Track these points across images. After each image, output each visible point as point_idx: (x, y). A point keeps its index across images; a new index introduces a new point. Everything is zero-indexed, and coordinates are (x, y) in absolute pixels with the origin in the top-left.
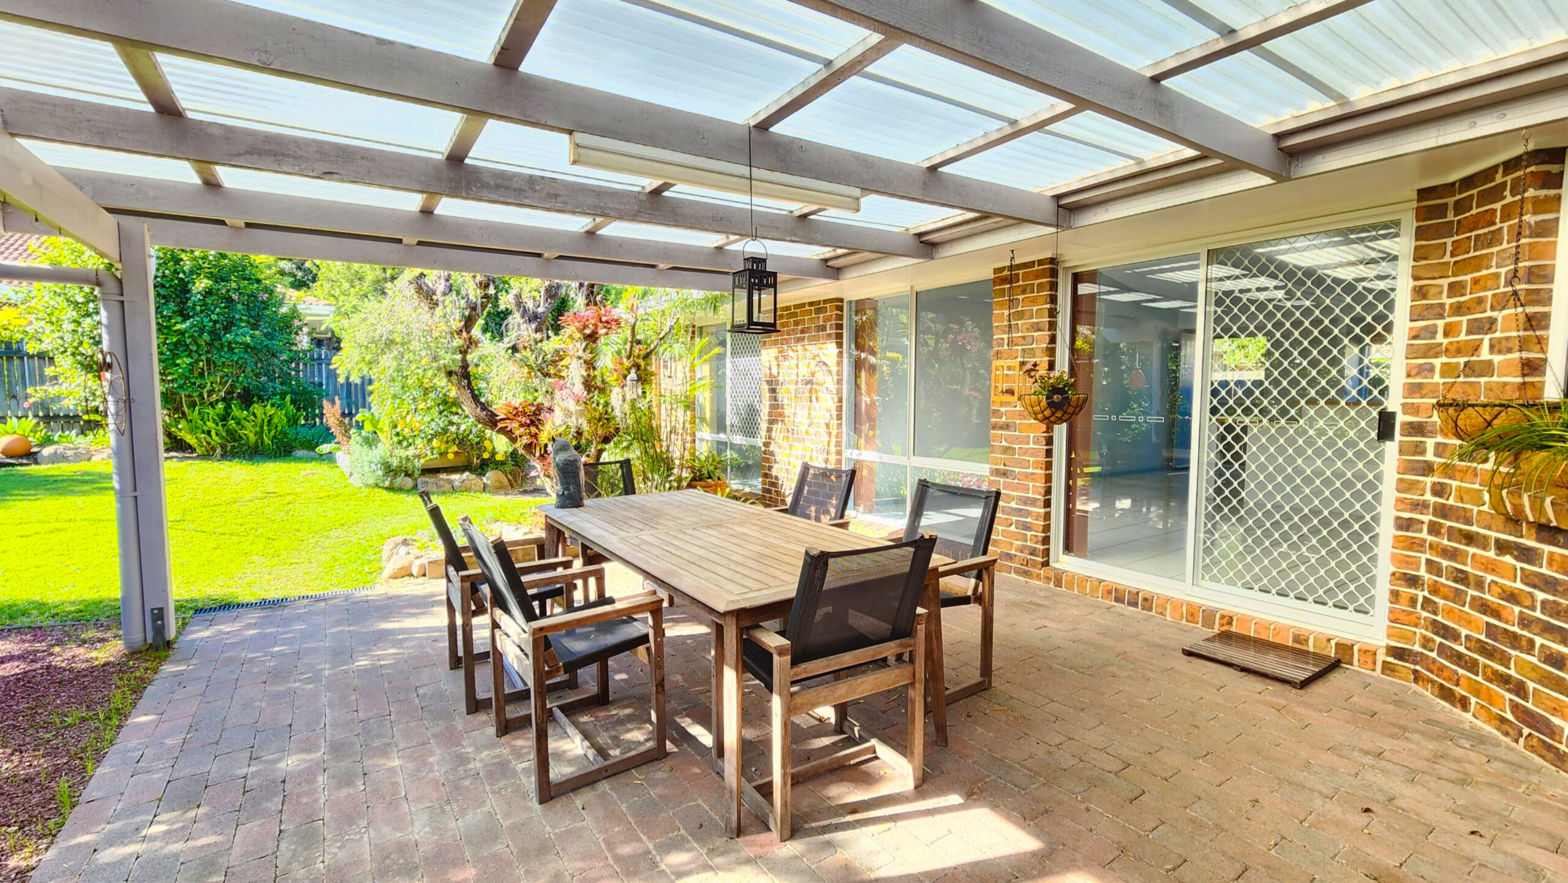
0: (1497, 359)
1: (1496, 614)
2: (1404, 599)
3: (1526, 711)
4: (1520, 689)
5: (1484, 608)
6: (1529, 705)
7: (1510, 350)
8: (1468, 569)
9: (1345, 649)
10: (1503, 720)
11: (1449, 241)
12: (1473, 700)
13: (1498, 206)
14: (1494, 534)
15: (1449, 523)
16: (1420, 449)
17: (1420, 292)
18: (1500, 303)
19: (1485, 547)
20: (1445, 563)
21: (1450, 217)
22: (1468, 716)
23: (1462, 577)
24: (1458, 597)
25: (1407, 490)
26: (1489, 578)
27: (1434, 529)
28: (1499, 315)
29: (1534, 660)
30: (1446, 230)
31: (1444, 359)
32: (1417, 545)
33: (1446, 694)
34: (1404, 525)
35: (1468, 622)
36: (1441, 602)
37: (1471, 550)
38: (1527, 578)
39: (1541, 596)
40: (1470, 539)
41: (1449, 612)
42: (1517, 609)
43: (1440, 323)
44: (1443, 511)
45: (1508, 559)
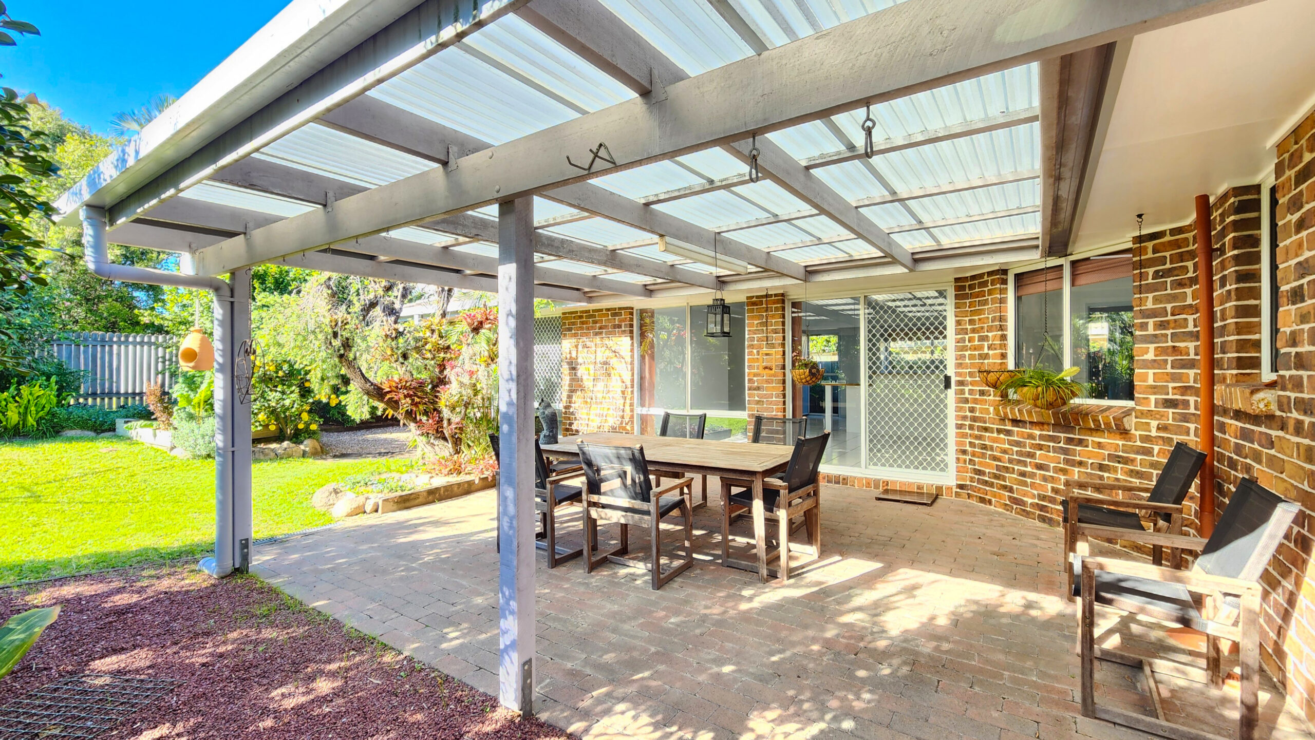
0: (991, 352)
1: (999, 460)
2: (961, 461)
3: (1015, 498)
4: (1011, 490)
5: (995, 458)
6: (1015, 496)
7: (995, 349)
8: (987, 443)
9: (939, 488)
10: (1006, 505)
11: (968, 301)
12: (993, 500)
13: (986, 289)
14: (995, 426)
15: (977, 424)
16: (962, 392)
17: (958, 323)
18: (990, 329)
19: (992, 433)
20: (977, 442)
21: (967, 291)
22: (992, 507)
23: (984, 447)
24: (983, 456)
25: (959, 411)
26: (995, 445)
27: (971, 427)
28: (990, 334)
29: (1015, 476)
30: (966, 297)
31: (969, 352)
32: (965, 435)
33: (982, 500)
34: (959, 427)
35: (988, 466)
36: (976, 460)
37: (987, 434)
38: (1010, 443)
39: (1015, 449)
40: (986, 429)
41: (980, 463)
42: (1007, 456)
43: (967, 337)
44: (974, 419)
45: (1002, 436)
